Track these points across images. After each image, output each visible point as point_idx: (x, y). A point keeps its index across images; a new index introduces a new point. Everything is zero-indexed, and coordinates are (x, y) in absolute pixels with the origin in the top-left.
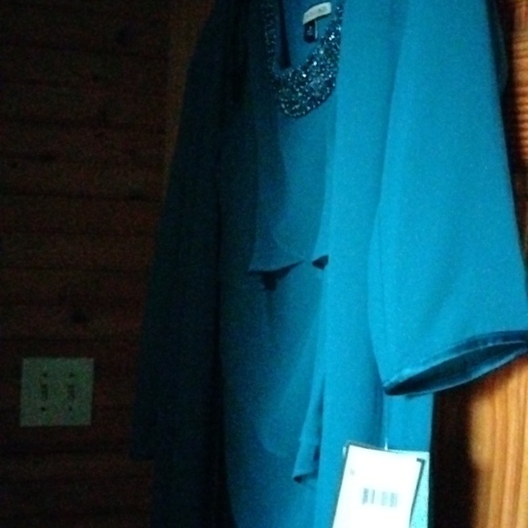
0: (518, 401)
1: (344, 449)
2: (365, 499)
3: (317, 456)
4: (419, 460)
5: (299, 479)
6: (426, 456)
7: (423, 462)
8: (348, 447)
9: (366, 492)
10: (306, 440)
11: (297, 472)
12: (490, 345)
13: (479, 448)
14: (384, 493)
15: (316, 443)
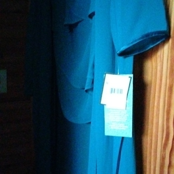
0: (161, 59)
1: (104, 75)
2: (111, 92)
3: (93, 83)
4: (129, 77)
5: (87, 91)
6: (132, 76)
7: (131, 78)
8: (105, 74)
9: (112, 89)
10: (89, 77)
11: (86, 88)
12: (153, 35)
13: (147, 77)
14: (118, 90)
15: (92, 78)
